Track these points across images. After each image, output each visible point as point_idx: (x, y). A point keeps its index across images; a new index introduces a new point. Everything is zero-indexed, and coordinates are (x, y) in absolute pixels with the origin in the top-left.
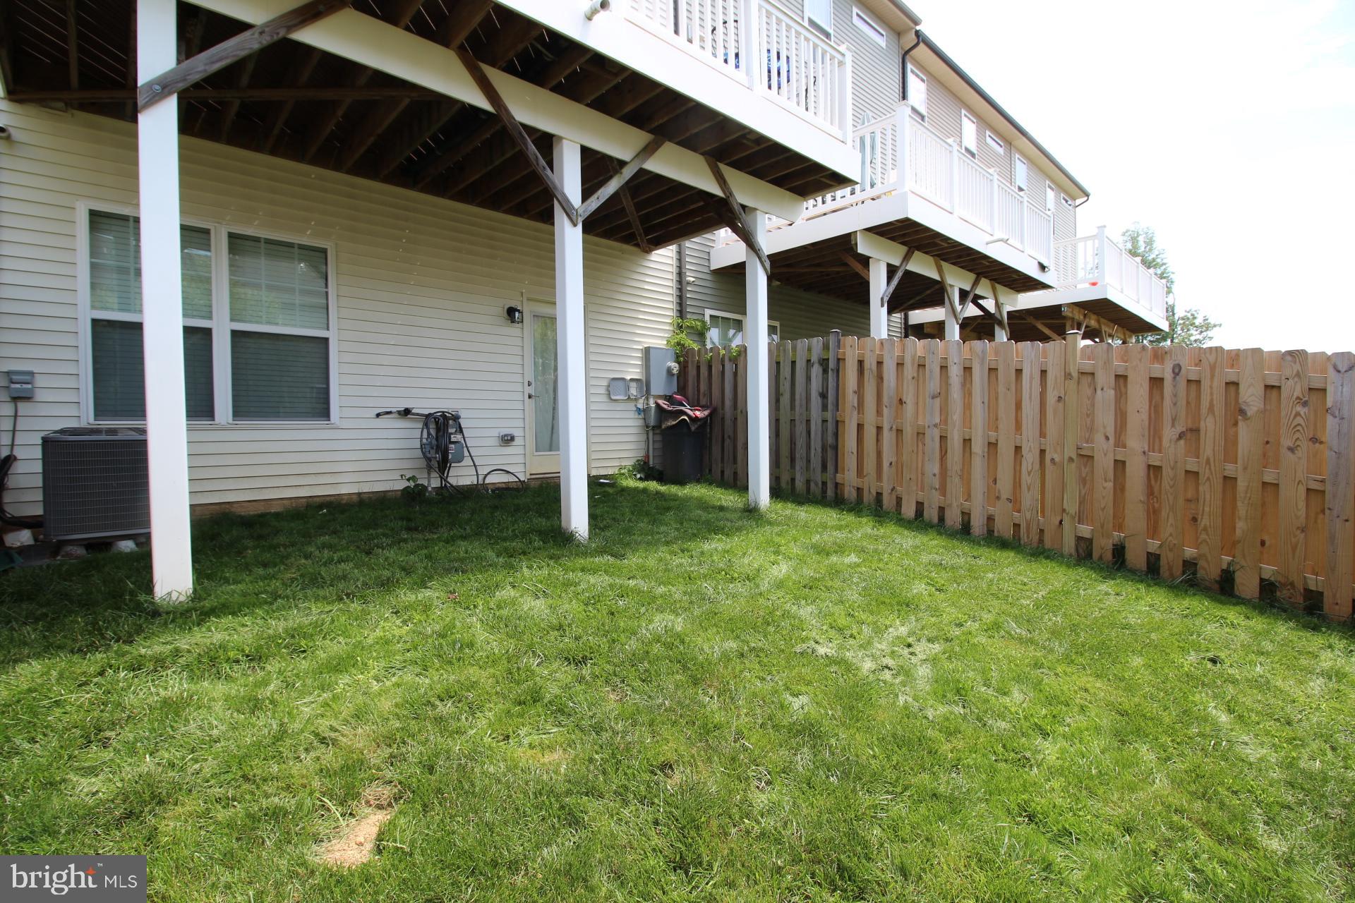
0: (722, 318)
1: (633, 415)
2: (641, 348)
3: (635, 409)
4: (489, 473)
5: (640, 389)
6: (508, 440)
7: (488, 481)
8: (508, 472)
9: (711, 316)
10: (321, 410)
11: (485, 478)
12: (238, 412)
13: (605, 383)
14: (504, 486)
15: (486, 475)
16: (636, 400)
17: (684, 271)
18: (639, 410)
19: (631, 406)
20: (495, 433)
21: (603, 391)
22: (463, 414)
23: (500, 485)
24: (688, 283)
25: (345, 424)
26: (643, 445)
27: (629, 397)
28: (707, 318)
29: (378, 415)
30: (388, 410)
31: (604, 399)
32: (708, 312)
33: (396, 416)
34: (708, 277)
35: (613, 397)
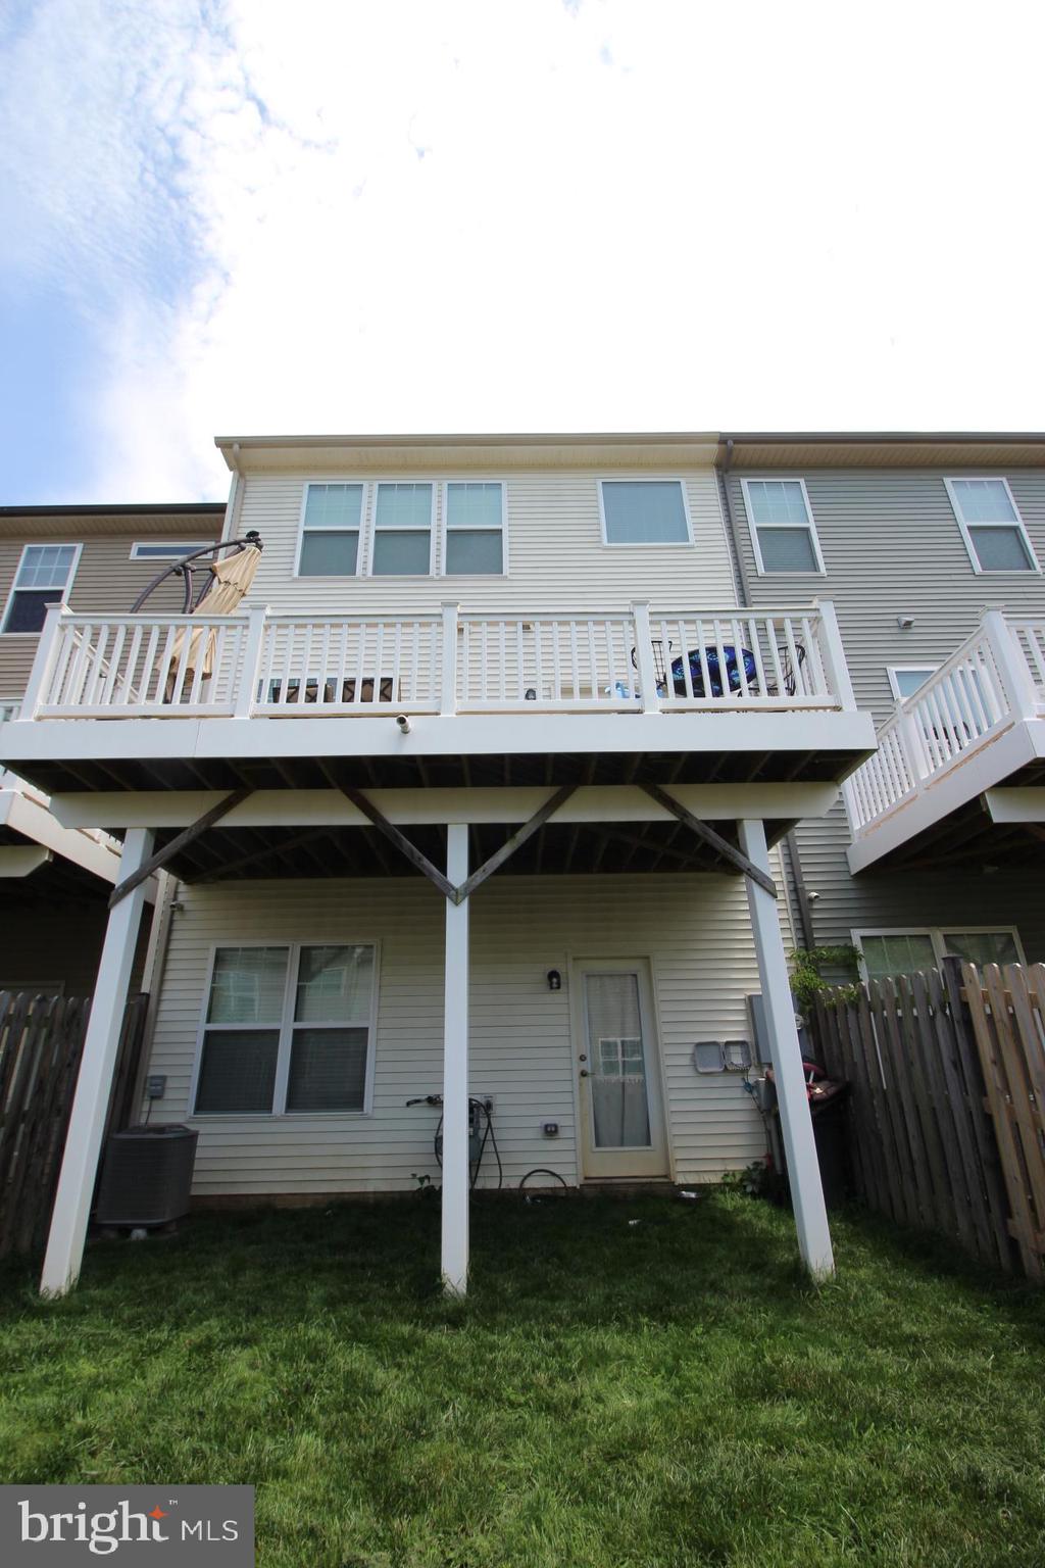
0: (886, 937)
1: (738, 1093)
2: (742, 997)
3: (742, 1084)
4: (529, 1175)
5: (746, 1055)
6: (551, 1131)
7: (528, 1184)
8: (553, 1174)
9: (862, 938)
10: (355, 1101)
11: (523, 1181)
12: (291, 1105)
13: (689, 1050)
14: (549, 1192)
15: (526, 1178)
16: (744, 1071)
17: (800, 886)
18: (749, 1088)
19: (737, 1081)
20: (538, 1122)
21: (686, 1061)
22: (497, 1101)
23: (543, 1192)
24: (811, 900)
25: (379, 1114)
26: (763, 1140)
27: (726, 1069)
28: (857, 942)
29: (408, 1104)
30: (417, 1098)
31: (689, 1072)
32: (856, 935)
33: (426, 1104)
34: (849, 885)
35: (701, 1070)
